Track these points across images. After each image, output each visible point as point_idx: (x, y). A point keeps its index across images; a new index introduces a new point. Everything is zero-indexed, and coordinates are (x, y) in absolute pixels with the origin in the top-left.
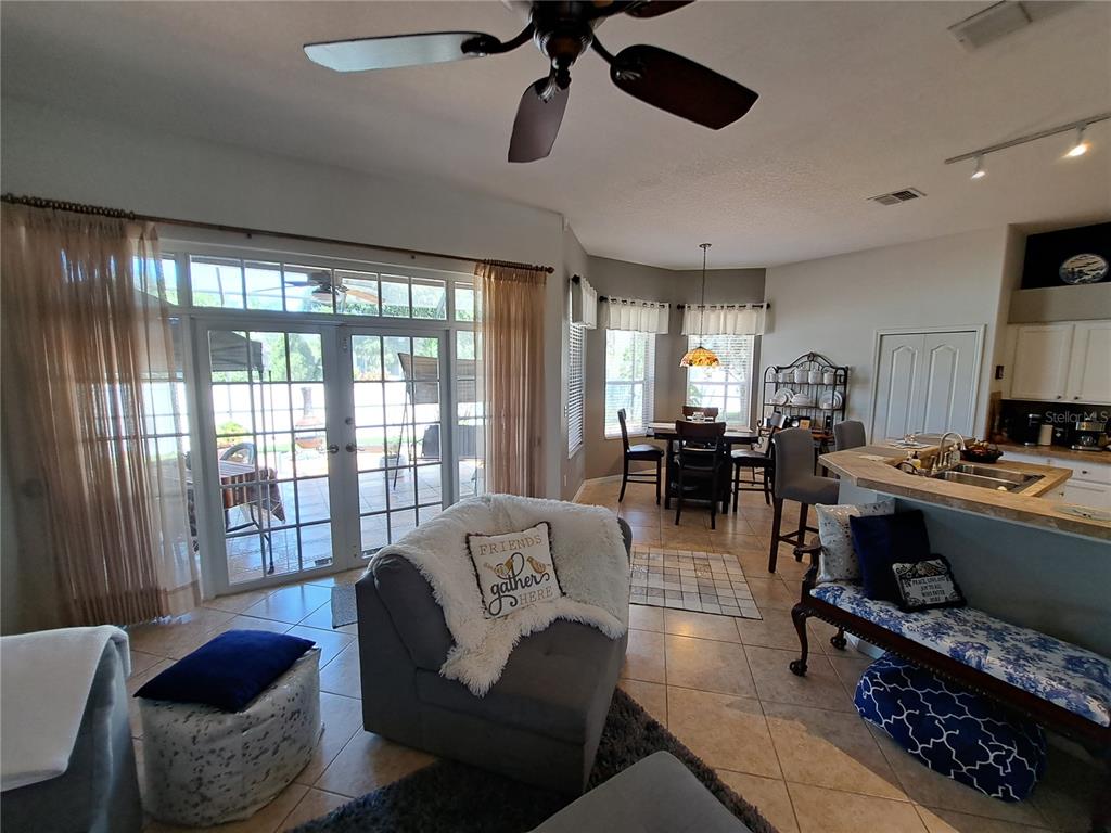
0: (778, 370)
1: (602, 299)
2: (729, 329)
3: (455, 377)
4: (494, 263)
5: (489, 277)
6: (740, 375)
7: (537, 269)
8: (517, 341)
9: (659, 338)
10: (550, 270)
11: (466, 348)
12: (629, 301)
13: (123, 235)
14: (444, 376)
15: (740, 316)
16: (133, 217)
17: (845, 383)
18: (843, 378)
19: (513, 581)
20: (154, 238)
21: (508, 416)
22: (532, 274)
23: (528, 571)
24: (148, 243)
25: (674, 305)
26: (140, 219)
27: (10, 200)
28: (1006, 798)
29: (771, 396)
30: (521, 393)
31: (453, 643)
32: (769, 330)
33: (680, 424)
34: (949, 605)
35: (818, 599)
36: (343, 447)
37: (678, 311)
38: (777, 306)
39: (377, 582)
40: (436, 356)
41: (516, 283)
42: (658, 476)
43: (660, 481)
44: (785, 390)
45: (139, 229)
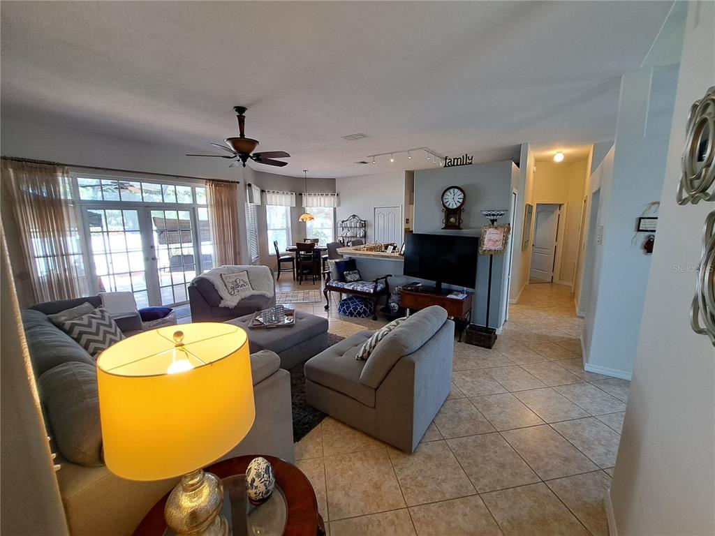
0: (343, 222)
1: (263, 191)
2: (322, 205)
3: (200, 228)
4: (213, 180)
5: (212, 186)
7: (232, 182)
8: (226, 212)
10: (238, 182)
11: (204, 215)
12: (275, 192)
13: (55, 172)
14: (194, 227)
15: (326, 199)
16: (58, 164)
17: (365, 227)
18: (364, 225)
19: (237, 286)
20: (67, 173)
21: (224, 243)
22: (230, 184)
23: (242, 283)
24: (65, 175)
25: (298, 193)
27: (4, 158)
28: (363, 317)
29: (340, 232)
30: (229, 233)
31: (222, 299)
32: (339, 205)
33: (298, 245)
34: (357, 281)
35: (329, 286)
36: (151, 258)
37: (299, 196)
38: (341, 195)
39: (195, 285)
40: (189, 219)
41: (224, 188)
42: (294, 269)
43: (294, 271)
44: (346, 230)
45: (61, 169)
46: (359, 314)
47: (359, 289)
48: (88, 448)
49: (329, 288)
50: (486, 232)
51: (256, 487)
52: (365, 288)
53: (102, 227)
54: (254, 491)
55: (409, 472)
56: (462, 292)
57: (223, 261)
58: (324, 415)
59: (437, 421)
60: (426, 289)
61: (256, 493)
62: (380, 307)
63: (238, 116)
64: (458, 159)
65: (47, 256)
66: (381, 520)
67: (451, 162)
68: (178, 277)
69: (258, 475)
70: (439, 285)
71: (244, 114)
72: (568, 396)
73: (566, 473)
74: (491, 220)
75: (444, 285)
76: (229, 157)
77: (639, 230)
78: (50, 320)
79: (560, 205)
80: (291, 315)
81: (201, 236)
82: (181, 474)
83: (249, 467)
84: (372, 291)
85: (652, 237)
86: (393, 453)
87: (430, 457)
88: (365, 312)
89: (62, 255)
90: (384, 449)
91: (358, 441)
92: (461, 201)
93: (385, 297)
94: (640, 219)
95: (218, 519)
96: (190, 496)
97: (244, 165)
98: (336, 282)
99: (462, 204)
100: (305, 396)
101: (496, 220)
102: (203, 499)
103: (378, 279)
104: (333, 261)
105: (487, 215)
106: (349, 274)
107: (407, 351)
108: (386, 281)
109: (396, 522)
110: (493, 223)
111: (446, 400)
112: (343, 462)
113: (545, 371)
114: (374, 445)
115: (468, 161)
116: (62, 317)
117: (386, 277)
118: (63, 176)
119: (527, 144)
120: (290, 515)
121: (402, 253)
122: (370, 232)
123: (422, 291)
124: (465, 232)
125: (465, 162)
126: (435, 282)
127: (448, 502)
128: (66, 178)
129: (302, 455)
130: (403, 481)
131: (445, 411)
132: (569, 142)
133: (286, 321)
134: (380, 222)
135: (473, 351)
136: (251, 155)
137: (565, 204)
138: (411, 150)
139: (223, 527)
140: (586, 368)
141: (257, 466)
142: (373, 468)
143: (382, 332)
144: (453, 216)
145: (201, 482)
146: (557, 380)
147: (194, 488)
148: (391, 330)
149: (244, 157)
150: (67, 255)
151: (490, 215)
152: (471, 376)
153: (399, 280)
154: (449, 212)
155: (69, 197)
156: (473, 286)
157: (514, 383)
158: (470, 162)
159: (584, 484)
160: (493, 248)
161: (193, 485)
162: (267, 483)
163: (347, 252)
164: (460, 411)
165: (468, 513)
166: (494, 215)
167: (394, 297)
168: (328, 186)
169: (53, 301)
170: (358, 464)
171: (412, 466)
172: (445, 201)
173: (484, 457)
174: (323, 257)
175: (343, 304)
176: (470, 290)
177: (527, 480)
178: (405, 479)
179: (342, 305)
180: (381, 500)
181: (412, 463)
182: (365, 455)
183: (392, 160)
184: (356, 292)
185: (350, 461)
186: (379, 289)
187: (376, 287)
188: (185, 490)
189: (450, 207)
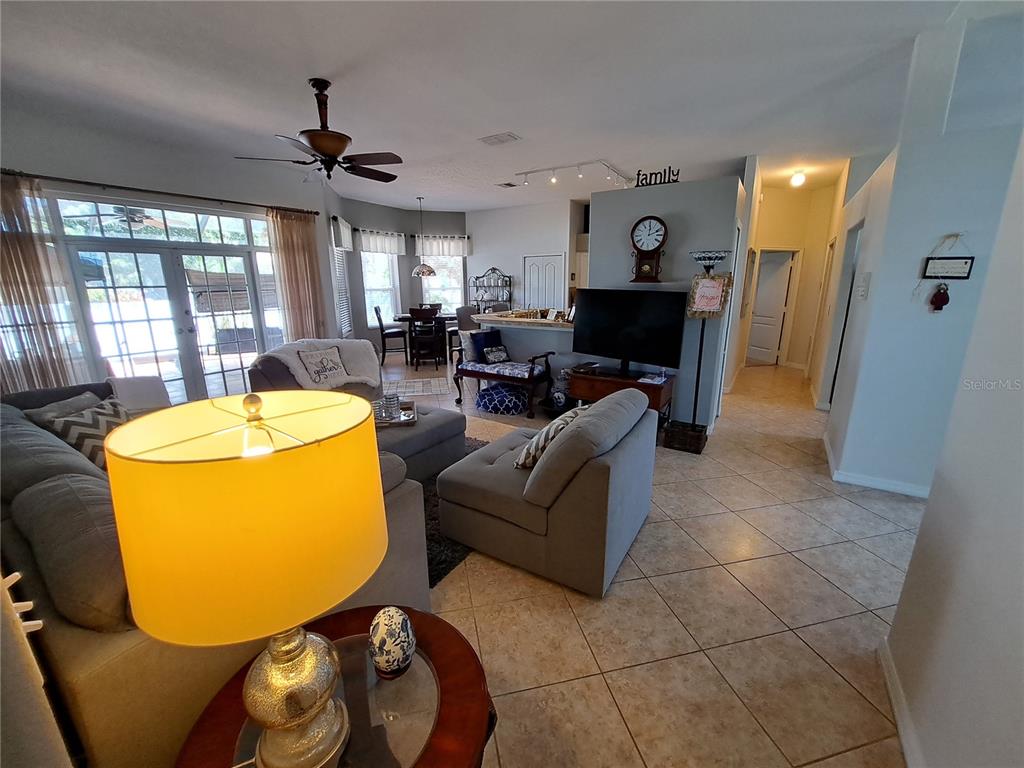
0: (477, 278)
1: (355, 230)
2: (446, 252)
3: (260, 283)
4: (278, 209)
5: (276, 217)
6: (456, 283)
7: (308, 212)
8: (300, 260)
9: (400, 258)
10: (317, 213)
11: (266, 264)
12: (375, 231)
13: (18, 188)
14: (250, 281)
15: (452, 244)
16: (21, 174)
17: (510, 286)
18: (509, 283)
19: (324, 369)
20: (39, 190)
21: (300, 308)
22: (305, 216)
23: (331, 365)
24: (35, 193)
25: (408, 235)
26: (30, 177)
28: (513, 414)
29: (474, 294)
30: (306, 293)
32: (471, 253)
33: (412, 311)
34: (504, 361)
35: (462, 369)
36: (186, 330)
37: (411, 240)
38: (473, 238)
39: (260, 367)
40: (243, 272)
41: (295, 222)
42: (406, 348)
43: (406, 352)
44: (481, 291)
45: (28, 183)
46: (508, 410)
47: (507, 372)
48: (103, 603)
49: (461, 373)
50: (697, 284)
51: (388, 653)
52: (517, 371)
53: (105, 281)
54: (385, 658)
55: (599, 624)
56: (659, 375)
57: (299, 332)
58: (469, 550)
59: (633, 553)
60: (605, 372)
61: (387, 662)
62: (537, 400)
63: (316, 95)
64: (656, 175)
65: (17, 326)
66: (565, 692)
67: (646, 179)
68: (231, 360)
69: (391, 634)
70: (625, 365)
71: (326, 93)
72: (814, 515)
73: (823, 618)
74: (705, 267)
75: (633, 365)
76: (304, 163)
77: (925, 277)
78: (29, 418)
79: (794, 253)
80: (410, 409)
81: (265, 298)
82: (268, 635)
83: (374, 623)
84: (527, 375)
85: (943, 286)
86: (574, 599)
87: (628, 603)
88: (516, 406)
89: (43, 324)
90: (560, 594)
91: (522, 584)
92: (660, 238)
93: (546, 384)
94: (928, 259)
95: (331, 703)
96: (284, 670)
97: (329, 176)
98: (472, 363)
99: (662, 243)
100: (439, 524)
101: (712, 267)
102: (306, 673)
103: (537, 358)
104: (468, 333)
105: (700, 259)
106: (492, 351)
107: (597, 451)
108: (547, 361)
109: (588, 693)
110: (708, 272)
111: (643, 524)
112: (501, 613)
113: (778, 483)
114: (546, 589)
115: (672, 177)
116: (50, 412)
117: (546, 356)
118: (32, 195)
119: (754, 156)
120: (444, 692)
121: (571, 318)
122: (518, 294)
123: (601, 374)
124: (666, 286)
125: (668, 178)
126: (620, 361)
127: (660, 663)
128: (38, 200)
129: (440, 606)
130: (592, 636)
131: (644, 540)
132: (812, 156)
133: (403, 418)
134: (533, 279)
135: (677, 459)
136: (340, 159)
137: (801, 252)
138: (582, 164)
139: (339, 712)
140: (836, 477)
141: (388, 621)
142: (547, 620)
143: (554, 426)
144: (648, 261)
145: (302, 648)
146: (797, 494)
147: (291, 657)
148: (567, 424)
149: (329, 163)
150: (51, 323)
151: (704, 259)
152: (675, 490)
153: (566, 359)
154: (643, 256)
155: (46, 230)
156: (675, 364)
157: (737, 498)
158: (675, 178)
159: (848, 630)
160: (706, 309)
161: (288, 652)
162: (406, 644)
163: (487, 320)
164: (665, 538)
165: (690, 676)
166: (710, 259)
167: (559, 384)
168: (453, 223)
169: (33, 389)
170: (525, 616)
171: (602, 615)
172: (636, 239)
173: (705, 600)
174: (449, 329)
175: (482, 395)
176: (671, 371)
177: (768, 628)
178: (595, 635)
179: (482, 397)
180: (564, 664)
181: (603, 612)
182: (533, 603)
183: (554, 180)
184: (504, 377)
185: (512, 612)
186: (536, 372)
187: (532, 370)
188: (275, 660)
189: (644, 248)
